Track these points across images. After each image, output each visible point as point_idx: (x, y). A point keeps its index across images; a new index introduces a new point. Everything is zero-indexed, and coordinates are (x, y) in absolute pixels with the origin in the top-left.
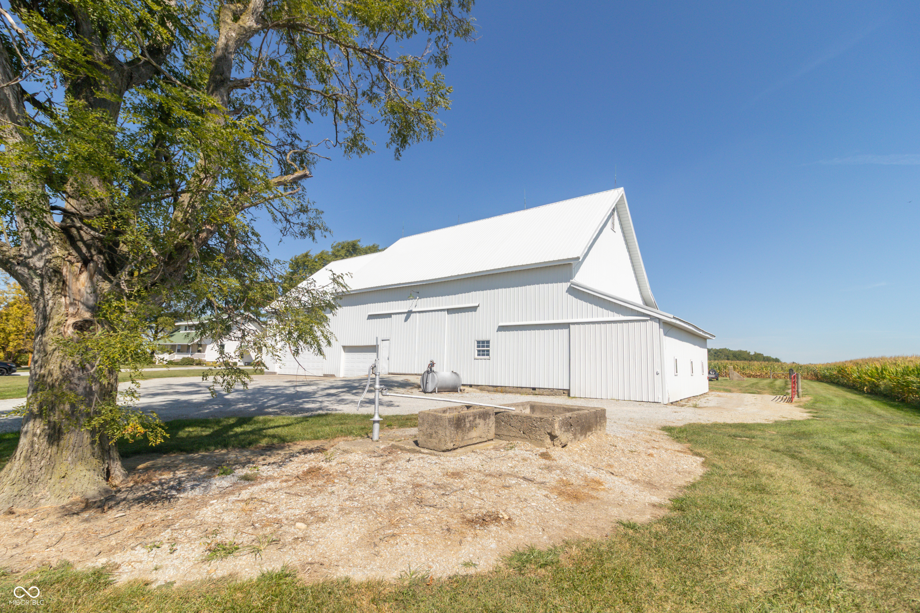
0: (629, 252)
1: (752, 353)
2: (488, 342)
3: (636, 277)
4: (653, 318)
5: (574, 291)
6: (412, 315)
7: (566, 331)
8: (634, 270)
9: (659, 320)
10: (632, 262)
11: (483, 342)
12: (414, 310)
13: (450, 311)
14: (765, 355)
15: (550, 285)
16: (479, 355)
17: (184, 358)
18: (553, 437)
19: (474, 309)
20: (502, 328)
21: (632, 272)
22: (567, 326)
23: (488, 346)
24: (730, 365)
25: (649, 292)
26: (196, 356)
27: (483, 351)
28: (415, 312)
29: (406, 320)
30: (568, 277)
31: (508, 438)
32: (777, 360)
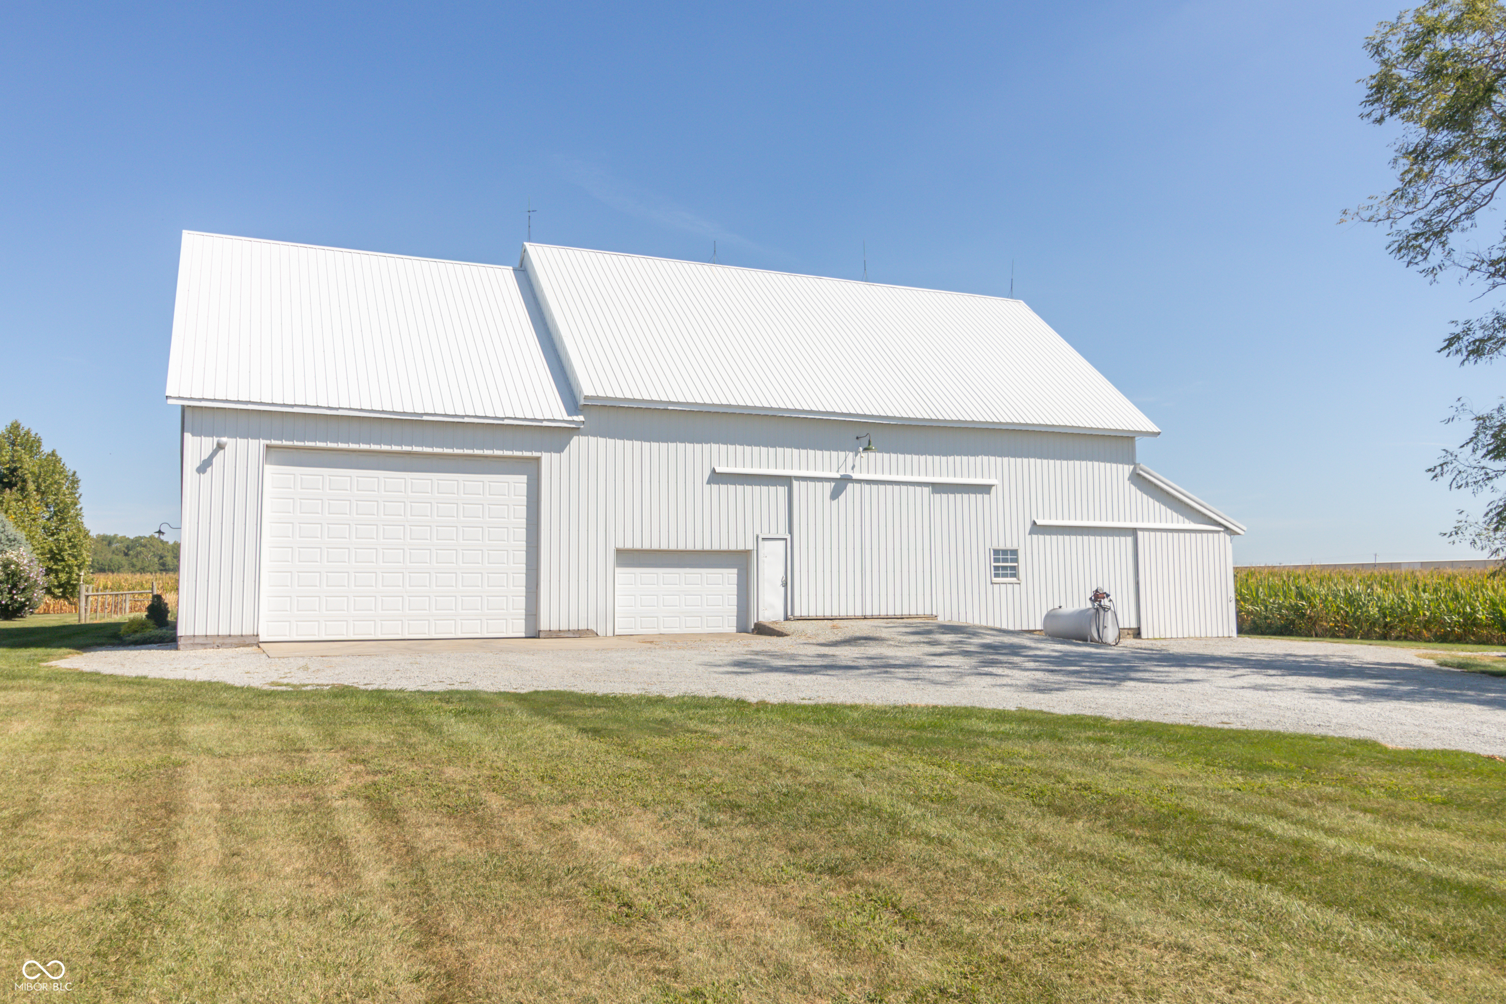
2: (1015, 552)
5: (1139, 480)
6: (850, 486)
7: (1132, 540)
9: (1231, 532)
11: (1005, 552)
12: (856, 476)
13: (938, 488)
15: (1107, 465)
16: (997, 575)
19: (986, 489)
20: (1039, 530)
22: (1132, 532)
23: (1016, 560)
27: (1005, 568)
28: (859, 481)
29: (835, 495)
30: (1129, 457)
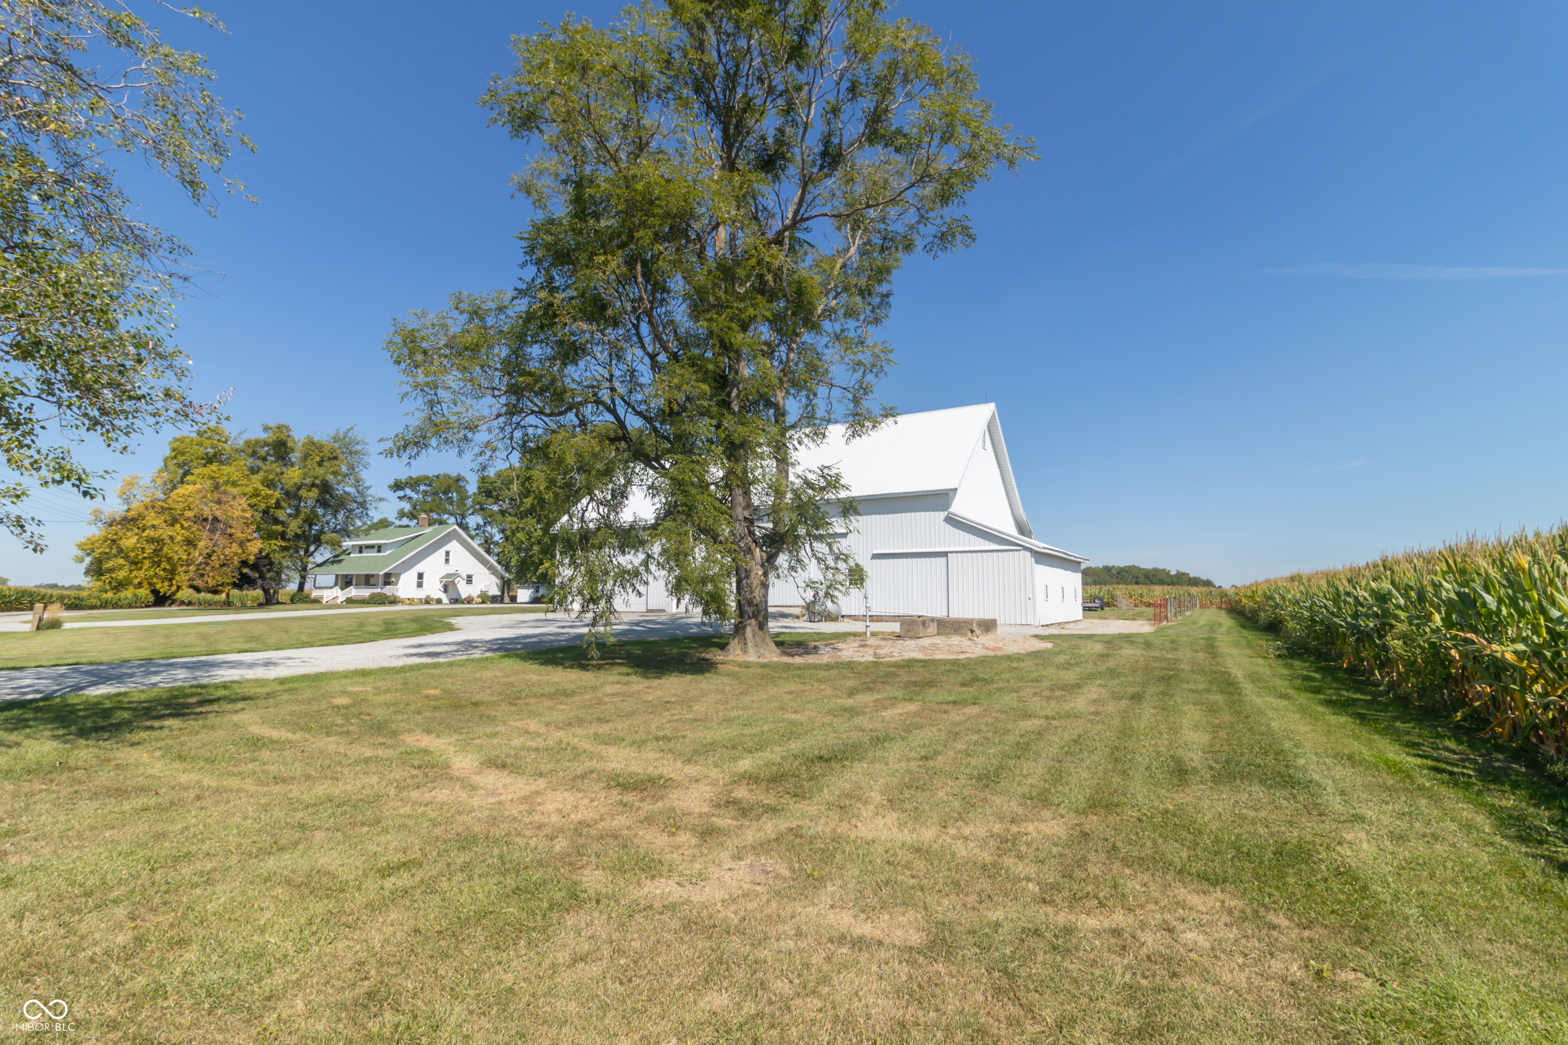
0: (1000, 467)
1: (1173, 573)
3: (1007, 494)
4: (1025, 548)
5: (952, 521)
7: (944, 559)
8: (1005, 487)
9: (1031, 550)
10: (1003, 479)
14: (1192, 575)
15: (927, 513)
17: (373, 594)
18: (972, 631)
20: (876, 556)
21: (1003, 489)
22: (945, 554)
24: (1120, 591)
25: (1021, 511)
26: (388, 590)
30: (946, 506)
31: (945, 634)
32: (1208, 583)
